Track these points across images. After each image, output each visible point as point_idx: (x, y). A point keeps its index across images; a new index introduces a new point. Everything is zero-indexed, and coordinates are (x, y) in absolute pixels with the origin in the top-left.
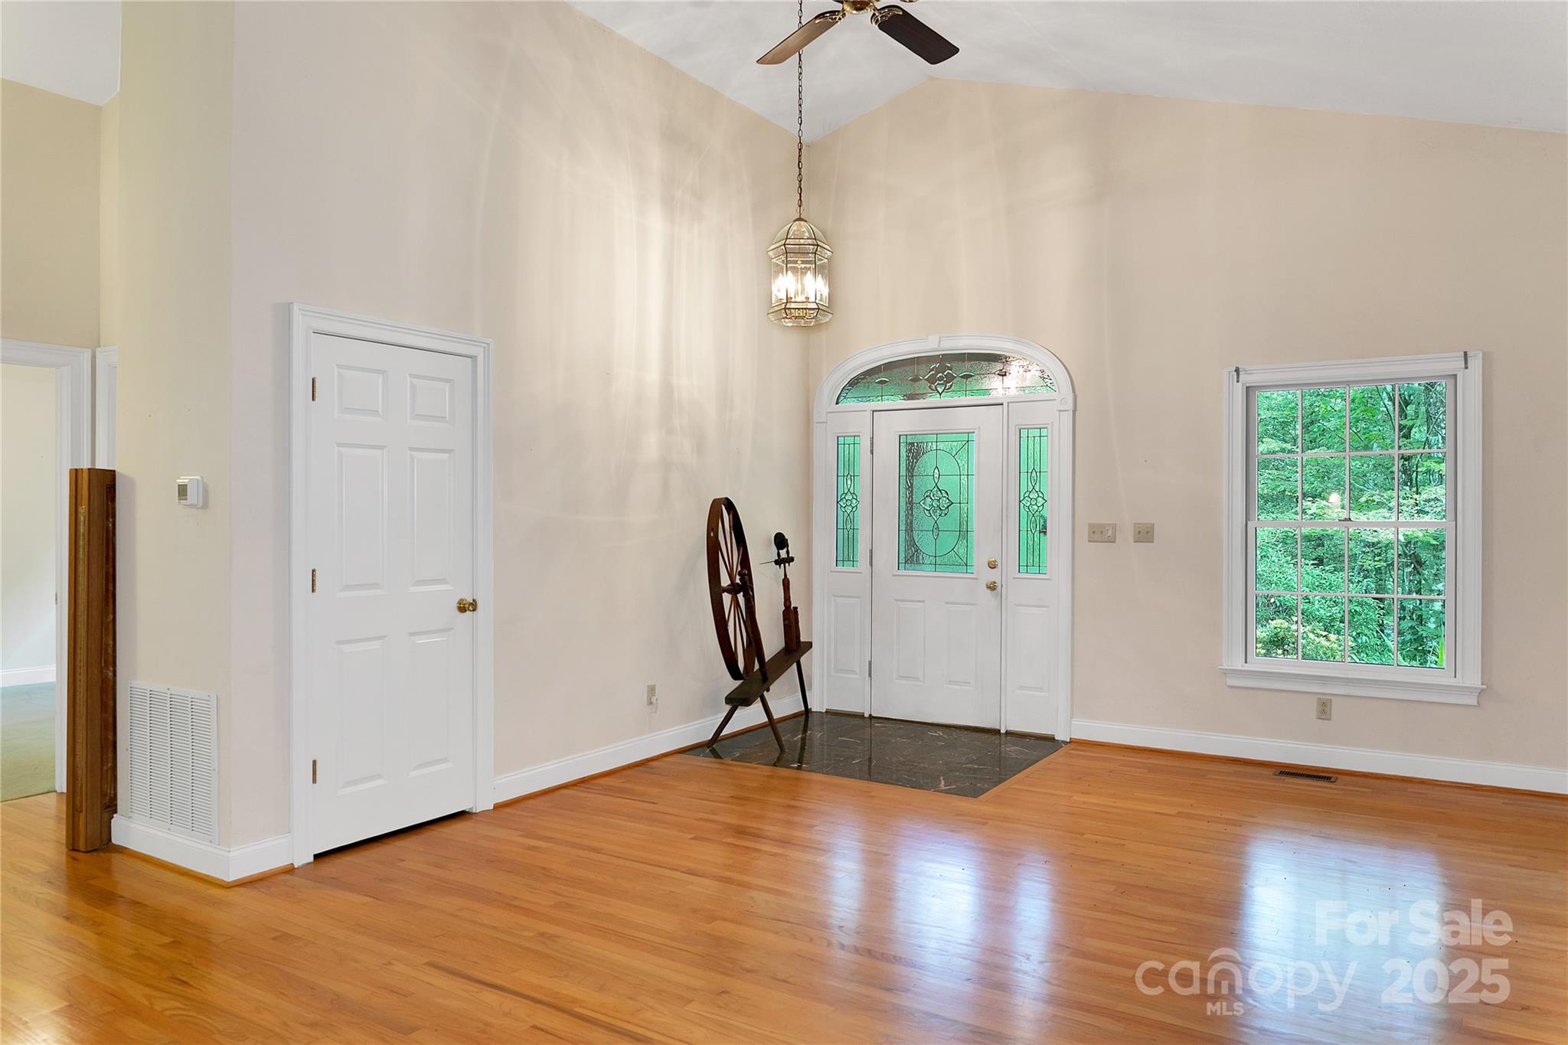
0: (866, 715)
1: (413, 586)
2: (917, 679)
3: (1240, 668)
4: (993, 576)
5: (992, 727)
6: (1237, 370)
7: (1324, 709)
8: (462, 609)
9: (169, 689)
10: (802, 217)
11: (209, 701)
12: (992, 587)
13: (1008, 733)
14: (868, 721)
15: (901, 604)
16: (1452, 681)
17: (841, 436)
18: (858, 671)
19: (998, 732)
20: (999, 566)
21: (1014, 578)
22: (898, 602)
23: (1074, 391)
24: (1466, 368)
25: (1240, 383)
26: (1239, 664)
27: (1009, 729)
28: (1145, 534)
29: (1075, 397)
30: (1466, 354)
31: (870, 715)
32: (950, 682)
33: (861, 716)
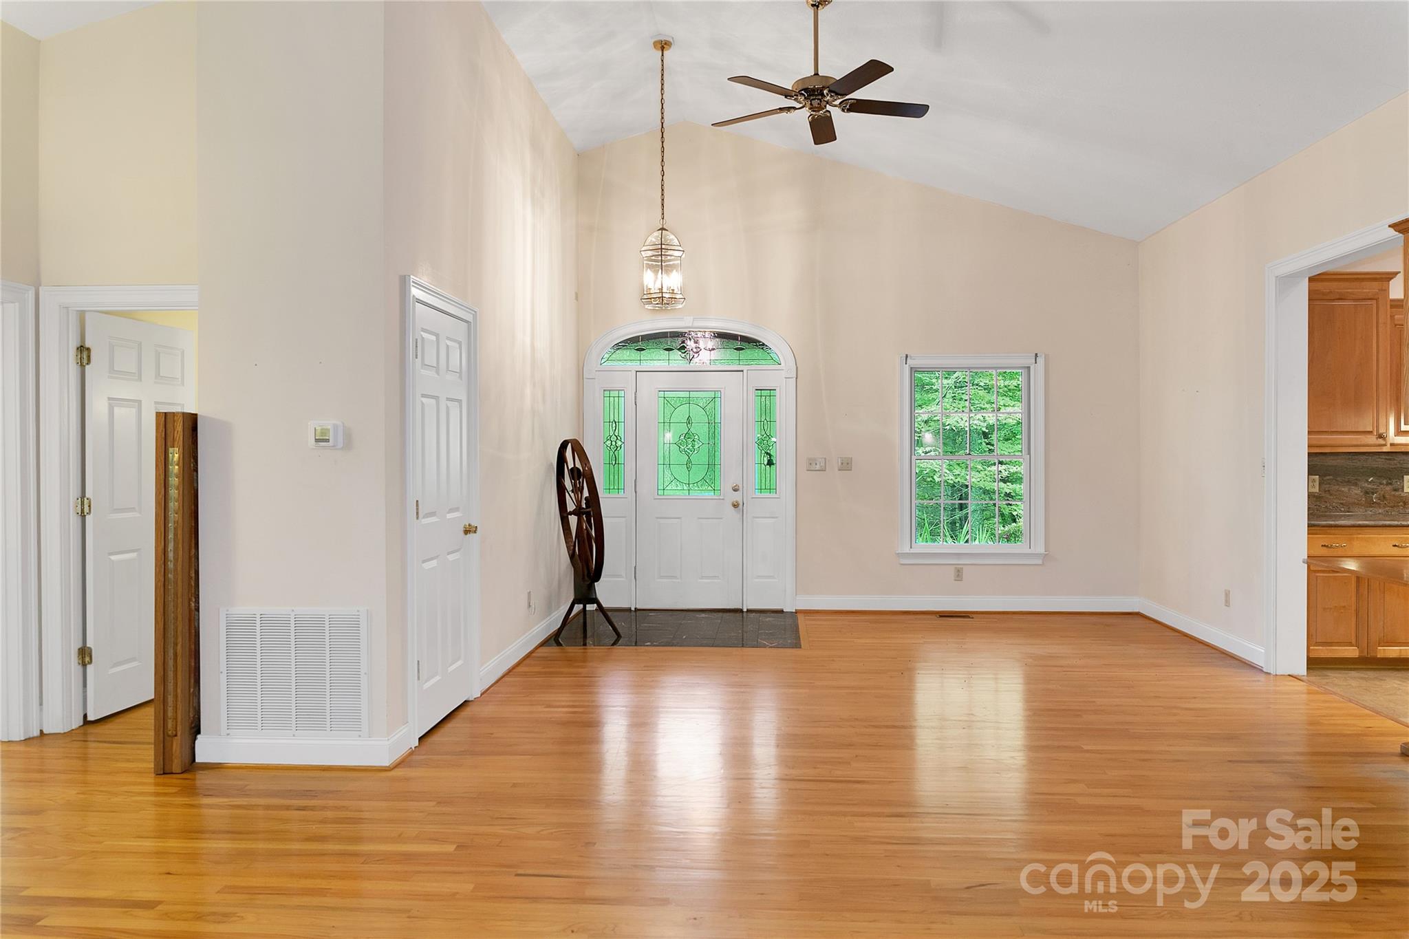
0: (633, 609)
1: (448, 513)
2: (675, 577)
3: (908, 552)
4: (737, 497)
5: (736, 607)
6: (907, 356)
7: (959, 574)
8: (466, 532)
9: (293, 611)
10: (664, 227)
11: (359, 615)
12: (735, 506)
13: (748, 611)
14: (633, 614)
15: (662, 521)
16: (1029, 551)
17: (607, 390)
18: (624, 575)
19: (741, 611)
20: (741, 489)
21: (753, 498)
22: (659, 520)
23: (796, 364)
24: (1036, 363)
25: (907, 365)
26: (907, 550)
27: (749, 608)
28: (846, 465)
29: (797, 368)
30: (1036, 354)
31: (635, 608)
32: (702, 577)
33: (629, 610)
